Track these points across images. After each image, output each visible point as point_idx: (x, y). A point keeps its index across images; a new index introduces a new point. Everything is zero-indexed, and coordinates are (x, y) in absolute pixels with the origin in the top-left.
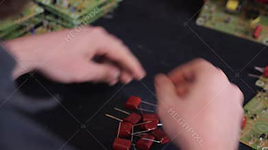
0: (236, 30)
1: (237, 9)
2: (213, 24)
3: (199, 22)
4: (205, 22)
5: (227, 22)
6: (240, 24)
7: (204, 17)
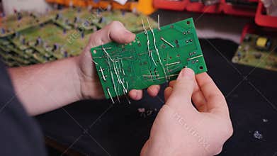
0: (267, 64)
1: (266, 45)
2: (247, 61)
3: (235, 60)
4: (239, 59)
5: (258, 57)
6: (270, 59)
7: (239, 55)
